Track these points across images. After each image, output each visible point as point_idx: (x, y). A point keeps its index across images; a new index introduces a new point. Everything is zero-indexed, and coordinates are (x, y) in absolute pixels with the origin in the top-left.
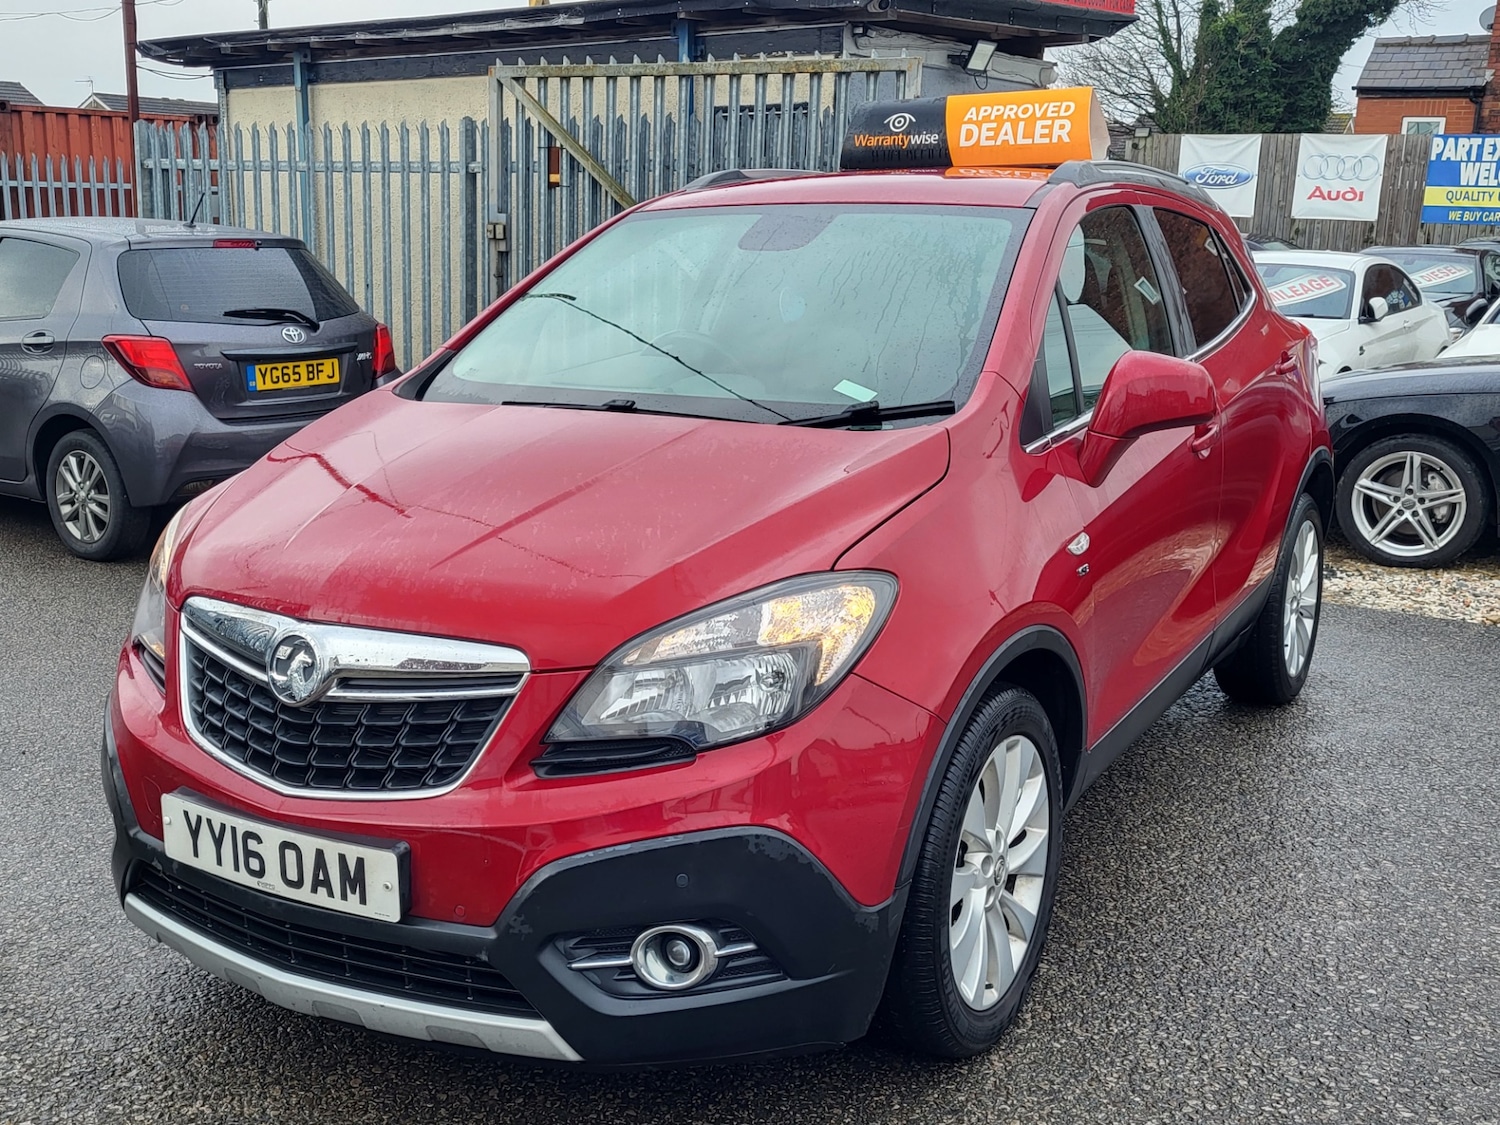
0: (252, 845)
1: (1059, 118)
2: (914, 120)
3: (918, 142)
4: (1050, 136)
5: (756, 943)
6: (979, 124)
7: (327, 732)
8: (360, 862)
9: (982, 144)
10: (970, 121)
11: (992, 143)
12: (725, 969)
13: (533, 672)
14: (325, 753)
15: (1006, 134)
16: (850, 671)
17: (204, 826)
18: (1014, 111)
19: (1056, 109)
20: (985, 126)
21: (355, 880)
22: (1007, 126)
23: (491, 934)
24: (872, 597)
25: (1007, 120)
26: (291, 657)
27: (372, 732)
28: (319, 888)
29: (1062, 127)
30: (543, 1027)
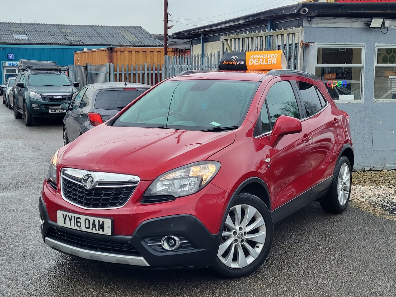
0: (78, 220)
1: (274, 58)
2: (238, 58)
3: (239, 63)
4: (271, 62)
5: (188, 240)
6: (254, 59)
7: (96, 195)
8: (103, 222)
9: (255, 64)
10: (252, 58)
11: (257, 64)
12: (181, 246)
13: (141, 181)
14: (95, 200)
15: (261, 62)
16: (209, 182)
17: (67, 217)
18: (263, 56)
19: (273, 56)
20: (255, 60)
21: (101, 226)
22: (261, 60)
23: (130, 237)
24: (215, 167)
25: (261, 58)
26: (88, 179)
27: (105, 195)
28: (93, 229)
29: (274, 60)
30: (142, 258)
